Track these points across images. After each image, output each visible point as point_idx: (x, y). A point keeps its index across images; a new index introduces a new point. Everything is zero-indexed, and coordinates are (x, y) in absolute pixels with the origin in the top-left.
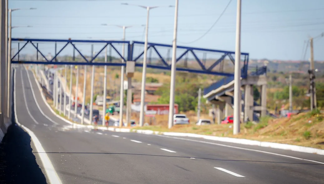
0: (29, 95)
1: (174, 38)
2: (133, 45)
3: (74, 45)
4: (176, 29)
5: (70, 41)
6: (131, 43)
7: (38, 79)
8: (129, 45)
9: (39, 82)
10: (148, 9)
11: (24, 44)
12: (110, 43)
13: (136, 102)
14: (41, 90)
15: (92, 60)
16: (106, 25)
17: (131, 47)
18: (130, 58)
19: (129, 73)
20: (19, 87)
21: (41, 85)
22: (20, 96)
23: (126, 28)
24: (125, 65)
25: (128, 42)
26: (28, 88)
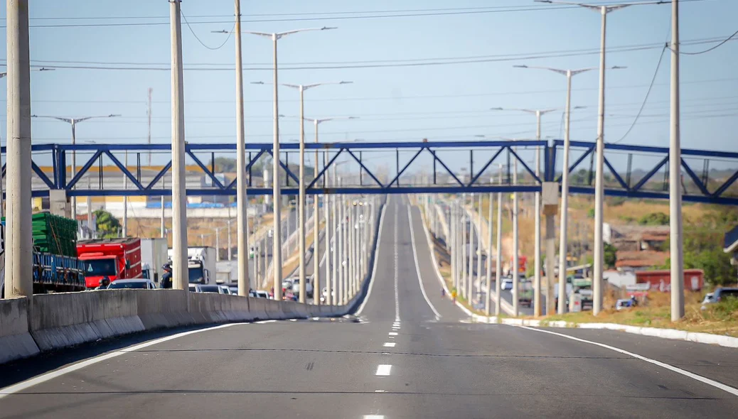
0: (406, 259)
1: (599, 132)
2: (554, 148)
3: (433, 153)
4: (603, 115)
5: (425, 145)
6: (551, 144)
7: (428, 224)
8: (547, 149)
9: (430, 231)
10: (569, 74)
11: (335, 154)
12: (507, 145)
13: (621, 266)
14: (431, 246)
15: (472, 183)
16: (501, 109)
17: (551, 152)
18: (550, 174)
19: (546, 206)
20: (388, 243)
21: (433, 235)
22: (388, 259)
23: (541, 113)
24: (539, 189)
25: (545, 143)
26: (405, 243)
